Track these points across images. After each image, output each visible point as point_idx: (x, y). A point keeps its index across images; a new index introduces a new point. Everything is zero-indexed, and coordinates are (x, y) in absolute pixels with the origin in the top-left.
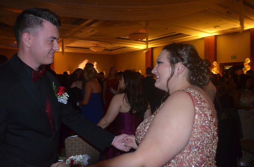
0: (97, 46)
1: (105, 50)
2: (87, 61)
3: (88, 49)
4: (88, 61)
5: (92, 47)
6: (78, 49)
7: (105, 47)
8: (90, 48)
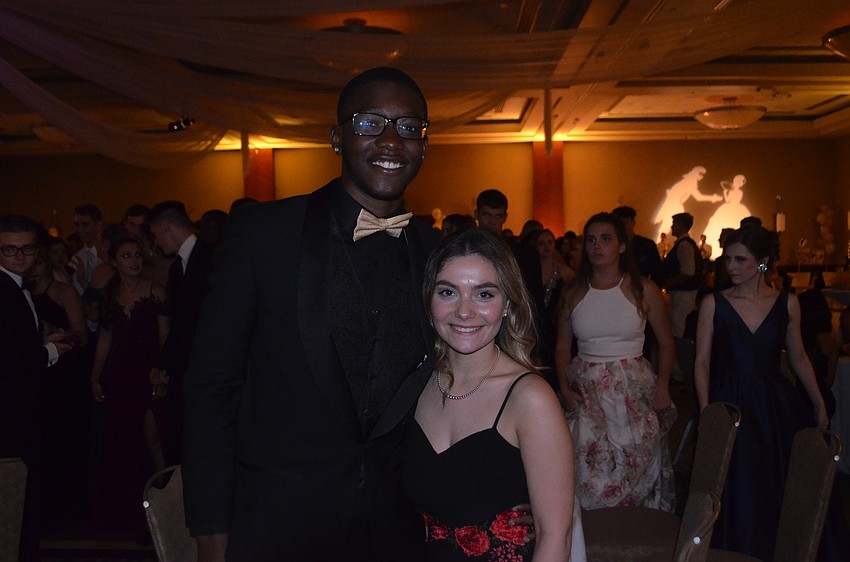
0: (730, 107)
1: (764, 119)
2: (700, 174)
3: (693, 123)
4: (704, 171)
5: (708, 111)
6: (653, 124)
7: (764, 109)
8: (698, 117)
